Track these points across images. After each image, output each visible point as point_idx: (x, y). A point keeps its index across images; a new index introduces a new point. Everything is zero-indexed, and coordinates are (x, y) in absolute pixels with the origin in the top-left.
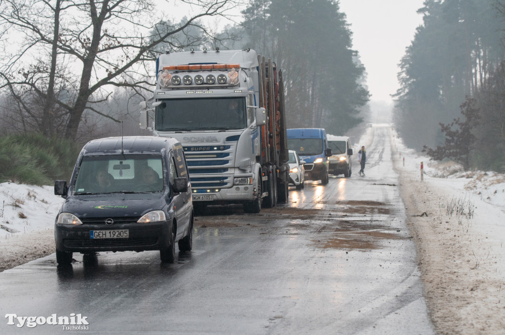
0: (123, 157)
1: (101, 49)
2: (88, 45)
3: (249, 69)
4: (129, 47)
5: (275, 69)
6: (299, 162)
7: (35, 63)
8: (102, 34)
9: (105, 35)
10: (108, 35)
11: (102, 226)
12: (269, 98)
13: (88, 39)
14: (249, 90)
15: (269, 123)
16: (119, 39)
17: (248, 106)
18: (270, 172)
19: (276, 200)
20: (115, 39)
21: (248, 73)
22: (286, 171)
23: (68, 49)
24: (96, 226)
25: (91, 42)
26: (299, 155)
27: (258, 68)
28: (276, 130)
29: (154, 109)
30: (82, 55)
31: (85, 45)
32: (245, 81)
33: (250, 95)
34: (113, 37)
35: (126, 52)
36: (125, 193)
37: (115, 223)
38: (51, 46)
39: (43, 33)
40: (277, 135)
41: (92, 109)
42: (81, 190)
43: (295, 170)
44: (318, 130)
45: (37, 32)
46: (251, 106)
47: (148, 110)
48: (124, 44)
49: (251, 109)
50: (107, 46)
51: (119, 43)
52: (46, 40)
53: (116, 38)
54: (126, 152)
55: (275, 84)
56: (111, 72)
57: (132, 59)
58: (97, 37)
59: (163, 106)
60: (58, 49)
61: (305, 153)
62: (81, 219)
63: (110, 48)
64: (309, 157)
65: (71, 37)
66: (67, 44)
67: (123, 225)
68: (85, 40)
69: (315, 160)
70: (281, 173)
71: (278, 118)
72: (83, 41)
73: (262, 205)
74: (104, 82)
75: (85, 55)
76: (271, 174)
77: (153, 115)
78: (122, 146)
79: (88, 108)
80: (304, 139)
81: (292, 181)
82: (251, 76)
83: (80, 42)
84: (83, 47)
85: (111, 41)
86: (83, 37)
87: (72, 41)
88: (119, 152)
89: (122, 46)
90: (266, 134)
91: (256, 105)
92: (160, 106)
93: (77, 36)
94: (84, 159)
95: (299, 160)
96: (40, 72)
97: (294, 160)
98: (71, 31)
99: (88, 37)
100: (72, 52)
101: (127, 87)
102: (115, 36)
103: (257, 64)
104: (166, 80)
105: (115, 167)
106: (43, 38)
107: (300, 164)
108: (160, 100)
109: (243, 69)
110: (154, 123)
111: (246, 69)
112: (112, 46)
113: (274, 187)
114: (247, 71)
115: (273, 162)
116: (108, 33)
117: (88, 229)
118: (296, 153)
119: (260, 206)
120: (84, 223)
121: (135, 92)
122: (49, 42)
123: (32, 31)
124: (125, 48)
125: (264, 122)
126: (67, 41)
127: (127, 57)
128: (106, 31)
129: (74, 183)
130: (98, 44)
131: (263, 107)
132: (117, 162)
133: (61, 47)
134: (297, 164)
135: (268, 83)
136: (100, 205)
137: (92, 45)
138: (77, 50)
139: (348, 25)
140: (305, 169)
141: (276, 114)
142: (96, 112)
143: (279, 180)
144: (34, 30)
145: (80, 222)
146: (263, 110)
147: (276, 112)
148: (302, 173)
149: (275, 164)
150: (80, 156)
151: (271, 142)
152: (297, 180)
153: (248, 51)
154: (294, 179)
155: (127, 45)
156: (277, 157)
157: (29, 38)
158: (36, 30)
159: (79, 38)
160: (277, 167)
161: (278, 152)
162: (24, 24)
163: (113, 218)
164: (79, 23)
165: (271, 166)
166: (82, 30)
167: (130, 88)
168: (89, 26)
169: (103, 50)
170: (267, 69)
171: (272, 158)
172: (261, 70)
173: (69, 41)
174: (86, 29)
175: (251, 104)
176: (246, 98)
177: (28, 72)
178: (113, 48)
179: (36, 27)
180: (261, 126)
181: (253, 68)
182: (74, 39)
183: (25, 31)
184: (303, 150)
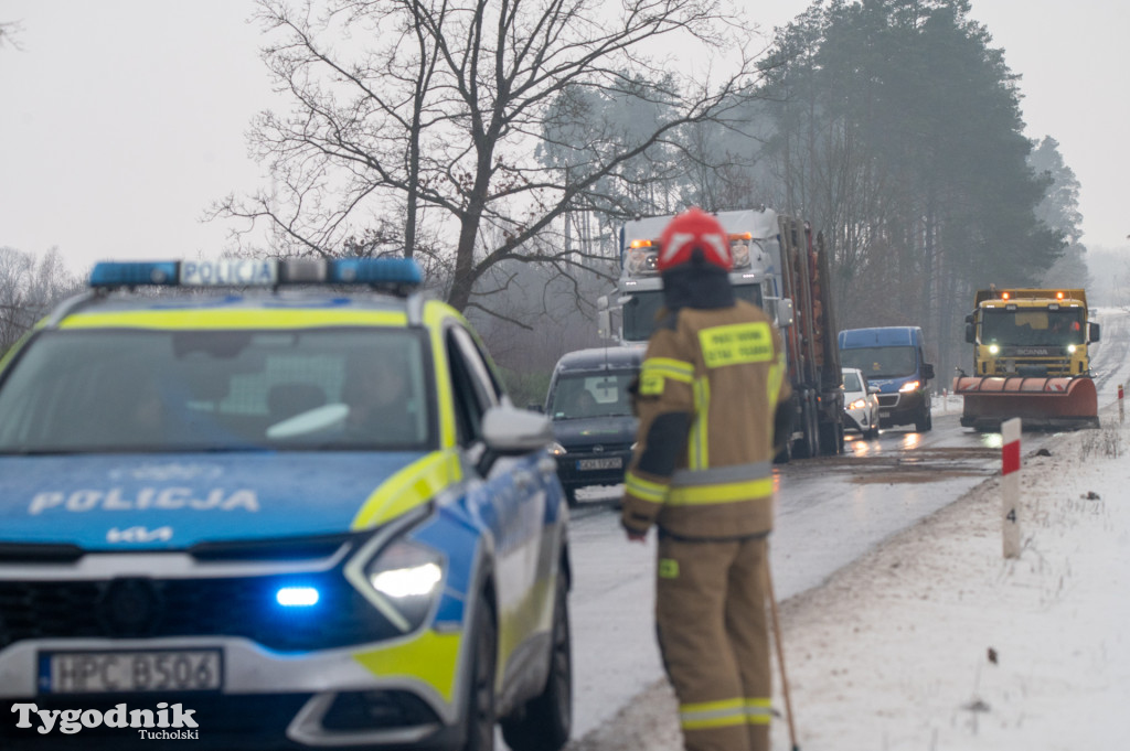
0: (608, 373)
1: (493, 193)
2: (468, 187)
3: (765, 240)
4: (545, 189)
5: (808, 232)
6: (867, 389)
7: (376, 226)
8: (493, 165)
9: (499, 166)
10: (504, 168)
11: (590, 454)
12: (799, 281)
13: (469, 176)
14: (765, 272)
15: (801, 323)
16: (524, 173)
17: (765, 297)
18: (805, 400)
19: (818, 447)
20: (516, 173)
21: (763, 247)
22: (836, 400)
23: (433, 195)
24: (581, 455)
25: (474, 180)
26: (868, 378)
27: (778, 237)
28: (815, 332)
29: (621, 307)
30: (457, 207)
31: (462, 187)
32: (759, 259)
33: (768, 280)
34: (514, 169)
35: (539, 197)
36: (614, 416)
37: (605, 451)
38: (405, 194)
39: (387, 169)
40: (816, 341)
41: (480, 307)
42: (560, 415)
43: (858, 404)
44: (907, 330)
45: (374, 167)
46: (769, 298)
47: (612, 309)
48: (535, 182)
49: (771, 302)
50: (503, 188)
51: (525, 180)
52: (391, 182)
53: (518, 170)
54: (610, 366)
55: (810, 257)
56: (513, 236)
57: (551, 209)
58: (484, 171)
59: (634, 302)
60: (418, 199)
61: (882, 374)
62: (565, 447)
63: (510, 190)
64: (890, 381)
65: (435, 172)
66: (430, 186)
67: (614, 453)
68: (461, 179)
69: (901, 386)
70: (827, 403)
71: (818, 312)
72: (457, 179)
73: (793, 452)
74: (501, 254)
75: (463, 206)
76: (807, 404)
77: (619, 321)
78: (606, 360)
79: (472, 304)
80: (880, 348)
81: (854, 424)
82: (768, 249)
83: (453, 181)
84: (459, 191)
85: (512, 179)
86: (456, 172)
87: (438, 181)
88: (603, 367)
89: (531, 186)
90: (797, 339)
91: (777, 296)
92: (630, 303)
93: (446, 170)
94: (560, 377)
95: (867, 386)
96: (385, 241)
97: (857, 386)
98: (434, 161)
99: (467, 171)
100: (441, 201)
101: (545, 263)
102: (517, 167)
103: (776, 231)
104: (638, 262)
105: (599, 386)
106: (386, 179)
107: (869, 393)
108: (629, 293)
109: (754, 240)
110: (621, 330)
111: (759, 240)
112: (513, 187)
113: (813, 426)
114: (760, 243)
115: (809, 383)
116: (504, 163)
117: (574, 459)
118: (862, 374)
119: (789, 453)
120: (568, 452)
121: (558, 272)
122: (398, 184)
123: (366, 165)
124: (538, 189)
125: (791, 321)
126: (429, 181)
127: (542, 205)
128: (501, 159)
129: (550, 406)
130: (487, 184)
131: (788, 297)
132: (601, 380)
133: (422, 196)
134: (864, 393)
135: (797, 257)
137: (476, 187)
138: (452, 199)
139: (1013, 77)
140: (880, 404)
141: (813, 306)
142: (487, 311)
143: (822, 415)
144: (369, 164)
145: (564, 451)
146: (788, 303)
147: (813, 303)
148: (874, 410)
149: (814, 386)
150: (555, 373)
151: (805, 353)
152: (865, 422)
153: (763, 211)
154: (859, 420)
155: (542, 185)
156: (817, 377)
157: (359, 178)
158: (372, 163)
159: (448, 175)
160: (817, 391)
161: (818, 368)
162: (351, 154)
163: (603, 445)
164: (448, 146)
165: (807, 391)
166: (454, 158)
167: (550, 263)
168: (467, 151)
169: (497, 196)
170: (794, 232)
171: (808, 377)
172: (783, 238)
173: (433, 181)
174: (461, 156)
175: (770, 294)
176: (762, 286)
177: (362, 242)
178: (515, 191)
179: (373, 158)
180: (787, 327)
181: (771, 238)
182: (442, 176)
183: (351, 166)
184: (877, 368)
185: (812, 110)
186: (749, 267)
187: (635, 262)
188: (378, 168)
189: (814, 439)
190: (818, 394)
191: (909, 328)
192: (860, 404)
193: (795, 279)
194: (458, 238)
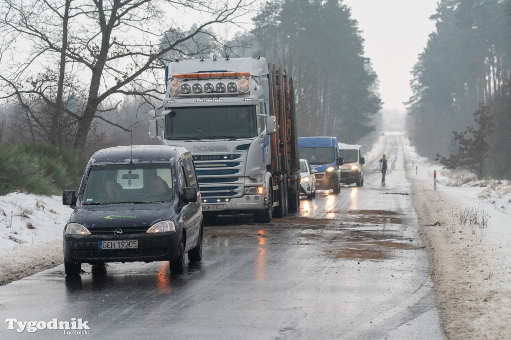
0: (132, 166)
1: (110, 57)
2: (97, 53)
3: (259, 77)
4: (138, 55)
5: (285, 77)
6: (310, 171)
7: (44, 71)
8: (111, 42)
9: (114, 42)
10: (117, 43)
11: (111, 236)
12: (279, 107)
13: (97, 47)
14: (259, 98)
15: (280, 131)
16: (128, 47)
17: (258, 114)
18: (281, 181)
19: (287, 209)
20: (124, 47)
21: (258, 81)
22: (297, 180)
23: (77, 57)
24: (104, 236)
25: (100, 50)
26: (310, 163)
27: (268, 76)
28: (287, 139)
29: (164, 117)
30: (91, 63)
31: (93, 53)
32: (256, 89)
33: (261, 103)
34: (122, 45)
35: (135, 60)
36: (134, 203)
37: (124, 233)
38: (60, 54)
40: (288, 144)
41: (101, 118)
42: (89, 200)
43: (306, 179)
44: (330, 139)
45: (45, 40)
46: (261, 115)
47: (158, 118)
48: (133, 52)
49: (262, 117)
50: (116, 54)
51: (128, 50)
52: (54, 48)
53: (125, 46)
54: (135, 161)
55: (286, 92)
56: (120, 81)
57: (141, 67)
58: (106, 45)
59: (172, 114)
60: (67, 57)
61: (316, 162)
62: (90, 229)
63: (119, 56)
64: (321, 166)
65: (80, 45)
66: (76, 52)
67: (132, 236)
68: (93, 48)
69: (326, 168)
70: (292, 182)
71: (289, 126)
72: (91, 49)
73: (273, 215)
74: (114, 90)
75: (93, 63)
76: (282, 184)
77: (162, 123)
78: (131, 155)
79: (97, 117)
80: (315, 148)
81: (303, 190)
82: (261, 84)
83: (89, 50)
84: (92, 55)
85: (120, 49)
86: (92, 45)
87: (80, 49)
88: (128, 161)
89: (131, 54)
90: (277, 143)
91: (266, 114)
92: (170, 115)
93: (86, 44)
94: (92, 168)
95: (310, 169)
96: (48, 80)
97: (305, 168)
98: (79, 39)
99: (97, 45)
100: (80, 60)
101: (137, 96)
102: (124, 44)
103: (267, 72)
104: (175, 88)
105: (124, 177)
106: (51, 46)
107: (311, 173)
108: (169, 108)
109: (253, 77)
110: (163, 132)
111: (256, 77)
112: (121, 54)
113: (284, 197)
114: (257, 79)
115: (284, 170)
116: (117, 41)
117: (96, 240)
118: (307, 162)
119: (271, 216)
120: (92, 234)
121: (145, 101)
122: (58, 50)
123: (40, 39)
124: (135, 56)
125: (275, 130)
126: (75, 49)
127: (137, 65)
128: (115, 39)
129: (82, 192)
130: (107, 52)
131: (273, 115)
132: (126, 172)
133: (69, 56)
134: (308, 173)
135: (279, 91)
136: (109, 215)
137: (100, 53)
139: (360, 32)
140: (316, 178)
141: (287, 123)
142: (105, 120)
143: (290, 190)
144: (42, 38)
145: (88, 232)
146: (274, 118)
147: (287, 121)
148: (314, 182)
149: (286, 173)
150: (88, 166)
151: (281, 151)
152: (309, 189)
153: (258, 59)
154: (305, 188)
155: (137, 53)
156: (288, 166)
157: (37, 46)
158: (44, 38)
159: (87, 46)
160: (288, 176)
161: (289, 161)
162: (32, 32)
163: (122, 228)
164: (88, 31)
165: (282, 175)
166: (91, 38)
167: (140, 96)
168: (98, 34)
169: (112, 58)
170: (277, 76)
171: (283, 167)
172: (271, 78)
173: (78, 50)
174: (95, 37)
175: (261, 113)
176: (256, 106)
177: (37, 80)
178: (122, 56)
179: (44, 35)
180: (272, 134)
181: (263, 76)
182: (83, 47)
183: (34, 39)
184: (314, 159)
185: (275, 39)
186: (249, 93)
187: (174, 88)
188: (47, 40)
189: (285, 205)
190: (288, 177)
191: (331, 137)
192: (306, 180)
193: (277, 105)
194: (91, 80)
